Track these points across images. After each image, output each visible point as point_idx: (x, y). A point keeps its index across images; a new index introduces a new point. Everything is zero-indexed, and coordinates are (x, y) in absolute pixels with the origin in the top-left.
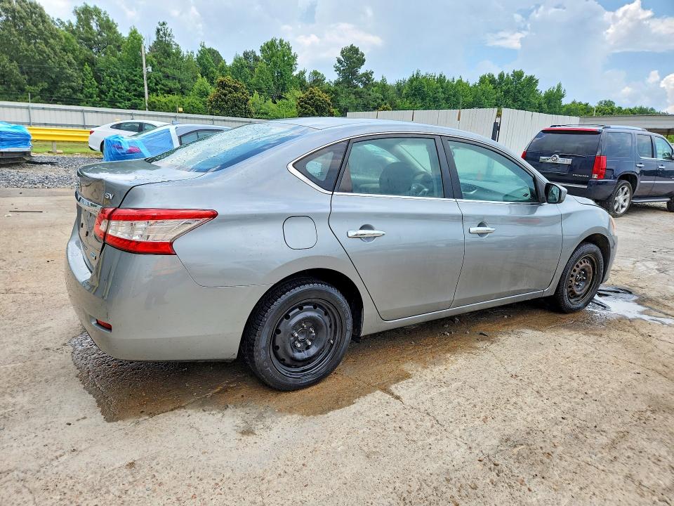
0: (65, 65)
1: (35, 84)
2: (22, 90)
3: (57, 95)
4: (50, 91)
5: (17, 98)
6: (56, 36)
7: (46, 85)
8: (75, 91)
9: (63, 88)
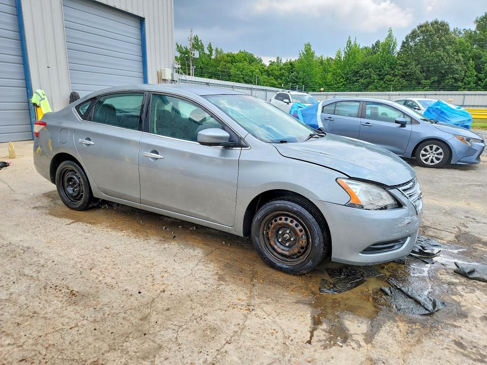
0: (454, 62)
1: (429, 79)
2: (419, 83)
3: (443, 84)
4: (439, 82)
5: (414, 89)
6: (453, 42)
7: (436, 78)
8: (456, 80)
9: (448, 79)
